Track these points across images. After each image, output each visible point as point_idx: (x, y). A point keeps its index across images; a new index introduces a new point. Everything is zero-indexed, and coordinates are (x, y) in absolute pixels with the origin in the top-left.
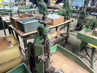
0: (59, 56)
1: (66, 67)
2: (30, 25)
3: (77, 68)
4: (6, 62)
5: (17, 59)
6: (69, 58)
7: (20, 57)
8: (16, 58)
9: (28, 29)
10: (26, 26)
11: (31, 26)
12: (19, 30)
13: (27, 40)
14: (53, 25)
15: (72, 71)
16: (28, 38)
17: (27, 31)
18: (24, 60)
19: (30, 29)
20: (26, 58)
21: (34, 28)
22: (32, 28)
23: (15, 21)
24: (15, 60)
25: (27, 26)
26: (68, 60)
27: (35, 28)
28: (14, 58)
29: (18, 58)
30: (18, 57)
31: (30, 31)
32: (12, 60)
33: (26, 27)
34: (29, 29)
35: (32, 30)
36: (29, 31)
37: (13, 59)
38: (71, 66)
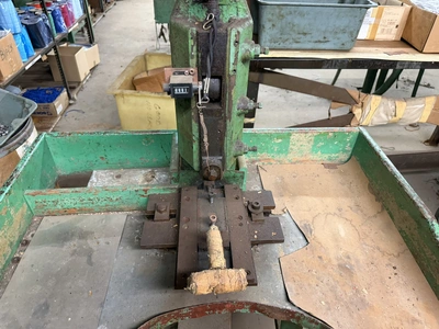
0: (343, 184)
1: (342, 233)
2: (289, 18)
3: (395, 271)
6: (384, 207)
9: (275, 31)
10: (270, 16)
11: (296, 21)
13: (260, 85)
14: (421, 52)
15: (353, 263)
17: (271, 41)
19: (285, 37)
21: (305, 34)
22: (295, 36)
25: (275, 17)
26: (375, 216)
27: (308, 37)
31: (282, 45)
33: (270, 21)
34: (278, 36)
35: (295, 46)
36: (276, 45)
38: (369, 242)
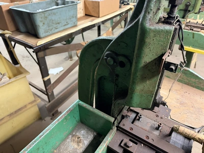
2: (50, 17)
3: (188, 93)
4: (2, 119)
5: (28, 107)
7: (35, 101)
8: (25, 106)
9: (45, 26)
10: (40, 19)
11: (53, 18)
12: (20, 34)
13: (46, 57)
14: (99, 17)
16: (47, 51)
17: (45, 32)
18: (47, 106)
19: (51, 28)
20: (49, 102)
21: (59, 23)
22: (55, 26)
23: (4, 9)
24: (24, 110)
25: (43, 19)
28: (19, 107)
29: (30, 106)
30: (30, 101)
31: (51, 33)
32: (16, 112)
33: (41, 21)
34: (48, 28)
35: (56, 31)
36: (48, 34)
37: (20, 110)
